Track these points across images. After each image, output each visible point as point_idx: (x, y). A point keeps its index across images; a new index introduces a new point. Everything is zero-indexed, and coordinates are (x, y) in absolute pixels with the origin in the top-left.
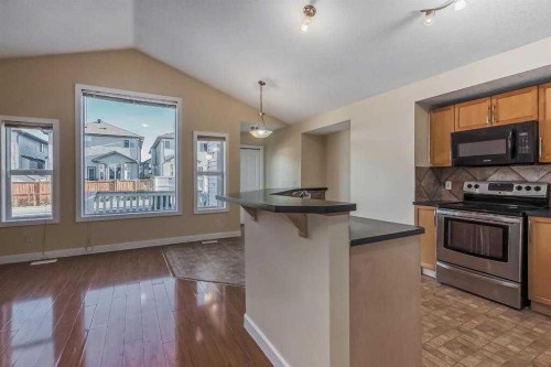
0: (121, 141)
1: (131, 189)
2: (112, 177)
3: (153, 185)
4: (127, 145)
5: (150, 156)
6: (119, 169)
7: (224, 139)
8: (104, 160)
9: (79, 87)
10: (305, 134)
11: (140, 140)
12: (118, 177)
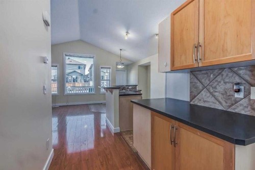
0: (77, 67)
1: (81, 85)
2: (74, 81)
3: (89, 84)
4: (79, 68)
5: (88, 72)
6: (76, 78)
7: (110, 68)
8: (70, 74)
9: (64, 53)
10: (139, 66)
11: (85, 66)
12: (76, 81)
